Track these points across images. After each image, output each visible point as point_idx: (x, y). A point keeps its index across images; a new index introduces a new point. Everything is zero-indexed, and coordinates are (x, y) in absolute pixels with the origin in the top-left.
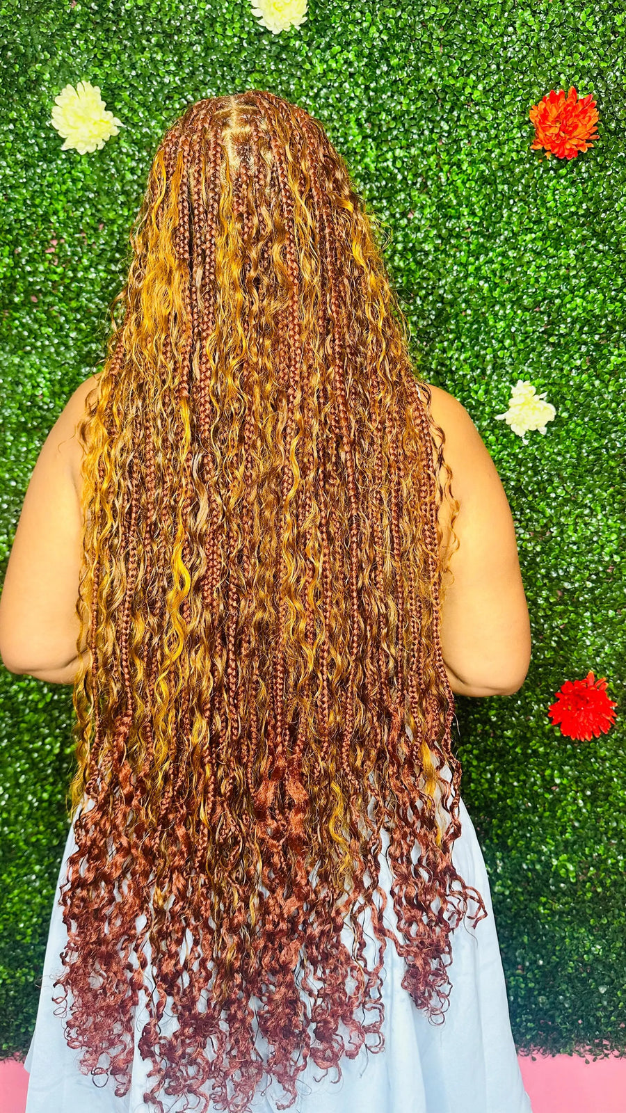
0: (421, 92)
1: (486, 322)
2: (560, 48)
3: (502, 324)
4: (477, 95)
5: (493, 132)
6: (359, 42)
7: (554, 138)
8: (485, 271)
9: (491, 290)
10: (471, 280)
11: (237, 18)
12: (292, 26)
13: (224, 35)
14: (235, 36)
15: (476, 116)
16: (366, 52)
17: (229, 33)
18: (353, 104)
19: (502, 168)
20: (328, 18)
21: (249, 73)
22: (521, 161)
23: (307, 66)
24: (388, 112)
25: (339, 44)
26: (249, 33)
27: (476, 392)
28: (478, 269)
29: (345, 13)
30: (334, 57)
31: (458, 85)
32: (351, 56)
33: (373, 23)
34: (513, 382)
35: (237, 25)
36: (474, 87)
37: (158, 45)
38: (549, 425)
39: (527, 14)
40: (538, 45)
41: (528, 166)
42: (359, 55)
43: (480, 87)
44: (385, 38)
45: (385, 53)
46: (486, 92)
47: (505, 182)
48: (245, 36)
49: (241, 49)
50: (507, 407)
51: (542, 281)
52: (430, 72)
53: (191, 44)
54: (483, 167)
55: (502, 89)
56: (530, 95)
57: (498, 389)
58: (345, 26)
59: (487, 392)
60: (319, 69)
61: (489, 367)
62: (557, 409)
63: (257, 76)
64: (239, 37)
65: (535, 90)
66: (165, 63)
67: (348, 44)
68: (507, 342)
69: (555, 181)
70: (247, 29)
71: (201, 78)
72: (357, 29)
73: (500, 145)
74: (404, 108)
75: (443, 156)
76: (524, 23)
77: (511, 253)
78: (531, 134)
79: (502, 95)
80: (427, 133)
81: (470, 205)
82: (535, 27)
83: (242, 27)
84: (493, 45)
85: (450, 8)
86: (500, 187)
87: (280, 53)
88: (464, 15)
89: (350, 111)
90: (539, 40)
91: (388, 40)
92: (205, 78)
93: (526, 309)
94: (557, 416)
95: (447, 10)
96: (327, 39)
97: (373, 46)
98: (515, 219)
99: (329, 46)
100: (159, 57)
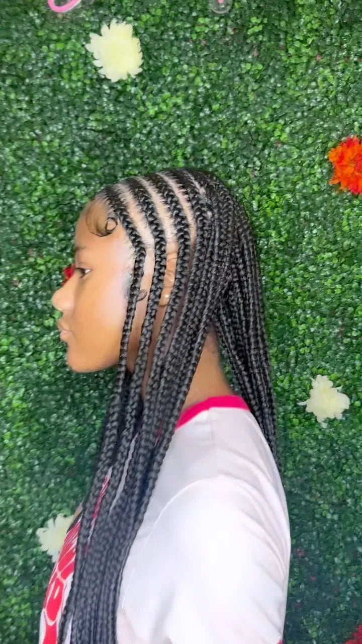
0: (238, 133)
1: (289, 323)
2: (354, 100)
3: (303, 326)
4: (284, 137)
5: (298, 168)
6: (186, 89)
7: (350, 176)
8: (289, 281)
9: (294, 297)
10: (277, 288)
11: (81, 66)
12: (129, 75)
13: (70, 80)
14: (79, 80)
15: (284, 154)
16: (192, 98)
17: (74, 78)
18: (180, 142)
19: (305, 198)
20: (159, 69)
21: (92, 112)
22: (320, 192)
23: (142, 108)
24: (210, 149)
25: (169, 90)
26: (91, 79)
27: (282, 381)
28: (283, 280)
29: (174, 65)
30: (164, 101)
31: (269, 129)
32: (179, 101)
33: (198, 74)
34: (314, 375)
35: (81, 72)
36: (282, 131)
37: (12, 86)
38: (345, 412)
39: (327, 72)
40: (336, 97)
41: (326, 196)
42: (186, 100)
43: (287, 130)
44: (208, 86)
45: (208, 99)
46: (292, 134)
47: (307, 208)
48: (88, 82)
49: (84, 92)
50: (309, 396)
51: (338, 292)
52: (247, 117)
53: (41, 86)
54: (289, 196)
55: (306, 132)
56: (329, 138)
57: (300, 380)
58: (174, 76)
59: (291, 381)
60: (152, 112)
61: (293, 361)
62: (351, 398)
63: (98, 116)
64: (83, 82)
65: (334, 135)
66: (18, 101)
67: (177, 90)
68: (308, 342)
69: (349, 210)
70: (90, 75)
71: (49, 114)
72: (185, 78)
73: (303, 178)
74: (223, 147)
75: (256, 187)
76: (325, 79)
77: (312, 268)
78: (330, 171)
79: (306, 137)
80: (242, 167)
81: (277, 228)
82: (334, 83)
83: (86, 73)
84: (298, 96)
85: (263, 65)
86: (303, 213)
87: (118, 97)
88: (275, 71)
89: (178, 146)
90: (337, 93)
91: (211, 88)
92: (52, 114)
93: (323, 315)
94: (352, 405)
95: (260, 67)
96: (159, 86)
97: (198, 93)
98: (315, 240)
99: (160, 91)
100: (12, 96)
